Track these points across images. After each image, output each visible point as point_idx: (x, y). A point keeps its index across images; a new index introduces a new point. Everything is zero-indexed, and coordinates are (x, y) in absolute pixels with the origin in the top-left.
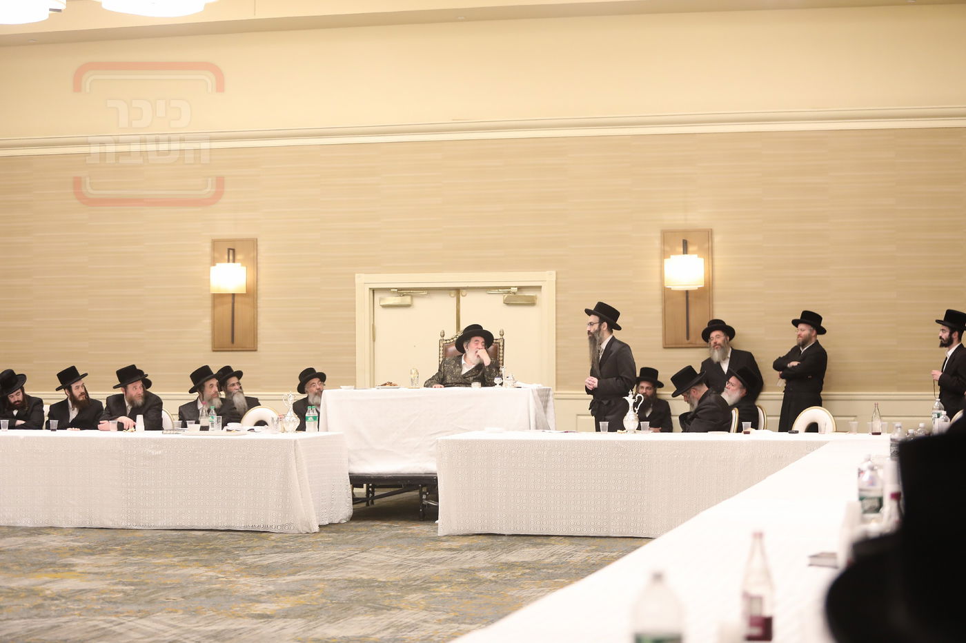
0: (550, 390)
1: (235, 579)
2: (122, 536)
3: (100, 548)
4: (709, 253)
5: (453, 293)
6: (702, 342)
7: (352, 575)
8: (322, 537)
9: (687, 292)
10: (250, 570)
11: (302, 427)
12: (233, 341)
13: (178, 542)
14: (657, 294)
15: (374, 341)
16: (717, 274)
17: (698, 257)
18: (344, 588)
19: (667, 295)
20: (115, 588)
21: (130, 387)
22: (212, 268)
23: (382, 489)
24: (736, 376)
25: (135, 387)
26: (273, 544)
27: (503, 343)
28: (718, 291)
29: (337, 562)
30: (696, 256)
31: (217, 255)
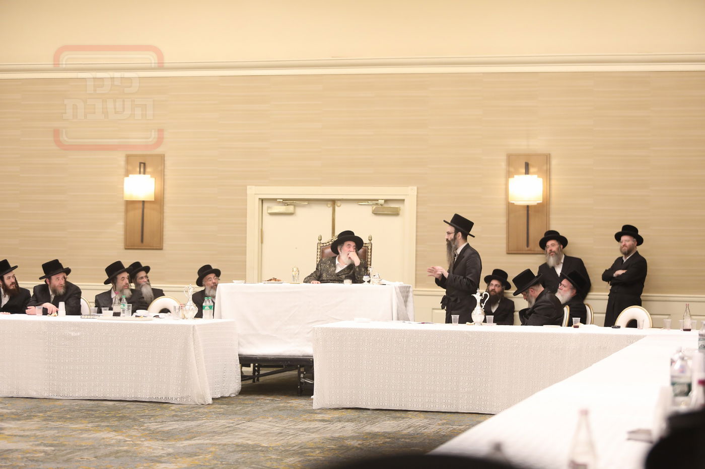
0: (410, 287)
1: (140, 443)
2: (45, 404)
3: (25, 415)
4: (547, 174)
5: (330, 204)
6: (539, 249)
7: (240, 441)
8: (215, 408)
9: (528, 207)
10: (153, 435)
11: (199, 315)
12: (142, 241)
13: (92, 410)
14: (502, 208)
15: (262, 243)
16: (554, 192)
17: (538, 177)
18: (233, 452)
19: (511, 208)
20: (38, 448)
21: (54, 278)
22: (126, 179)
23: (266, 369)
24: (567, 279)
25: (58, 278)
26: (173, 413)
27: (371, 247)
28: (554, 206)
29: (228, 429)
30: (535, 176)
31: (130, 168)
